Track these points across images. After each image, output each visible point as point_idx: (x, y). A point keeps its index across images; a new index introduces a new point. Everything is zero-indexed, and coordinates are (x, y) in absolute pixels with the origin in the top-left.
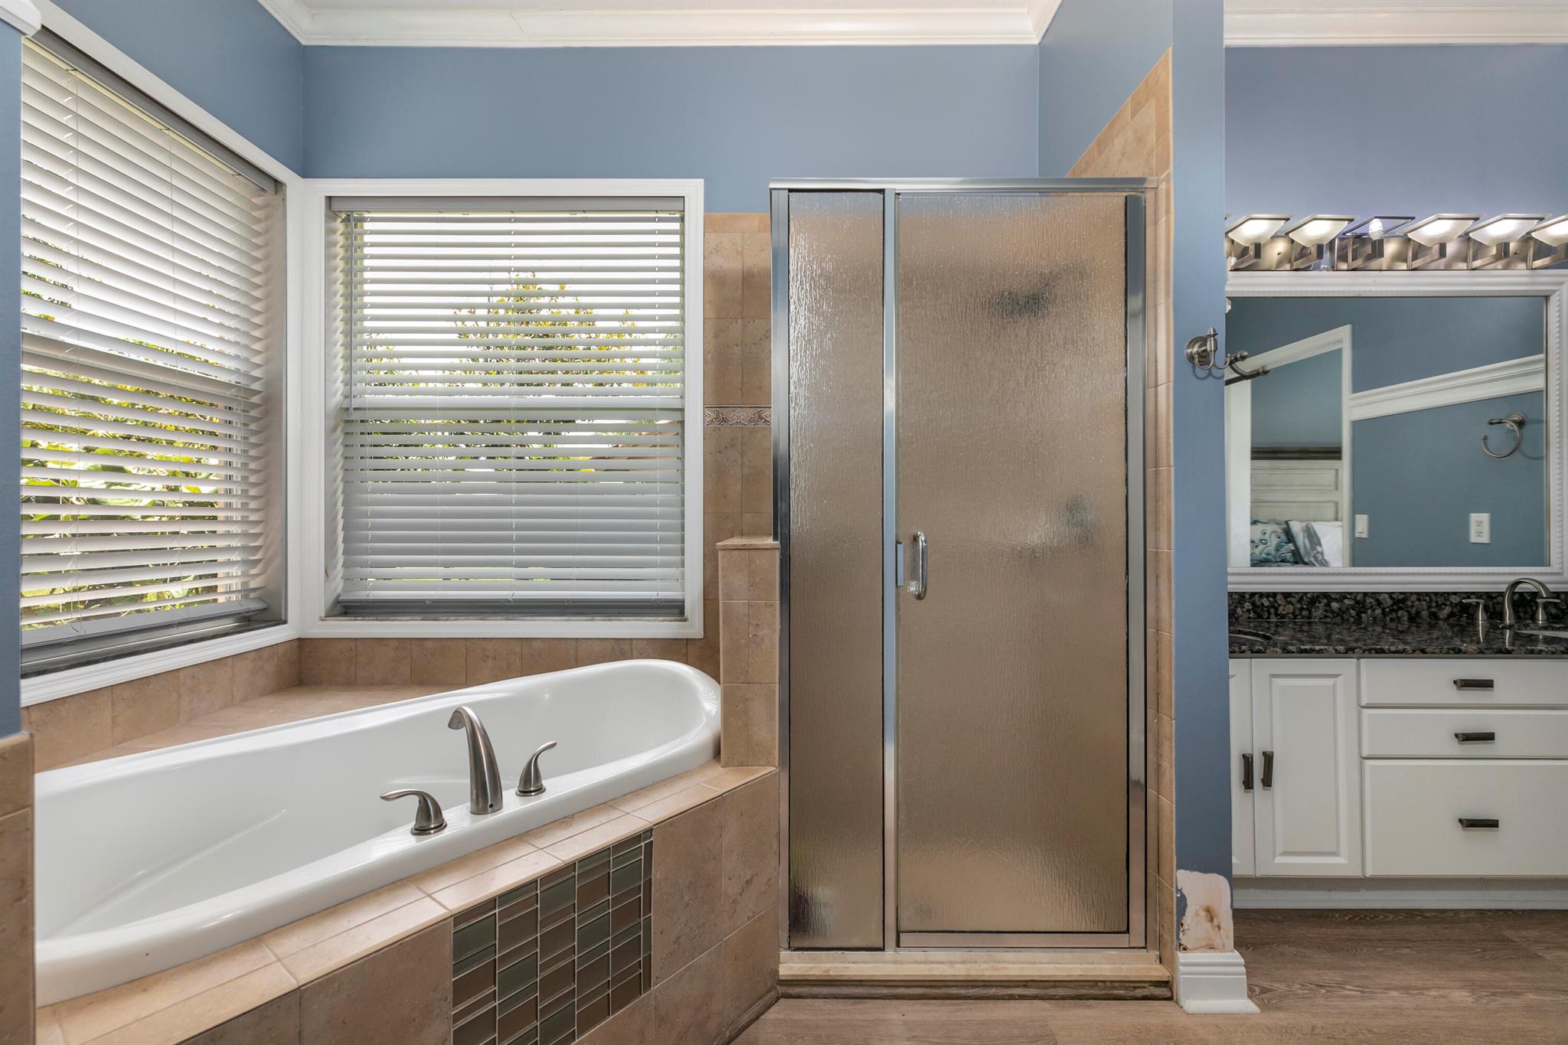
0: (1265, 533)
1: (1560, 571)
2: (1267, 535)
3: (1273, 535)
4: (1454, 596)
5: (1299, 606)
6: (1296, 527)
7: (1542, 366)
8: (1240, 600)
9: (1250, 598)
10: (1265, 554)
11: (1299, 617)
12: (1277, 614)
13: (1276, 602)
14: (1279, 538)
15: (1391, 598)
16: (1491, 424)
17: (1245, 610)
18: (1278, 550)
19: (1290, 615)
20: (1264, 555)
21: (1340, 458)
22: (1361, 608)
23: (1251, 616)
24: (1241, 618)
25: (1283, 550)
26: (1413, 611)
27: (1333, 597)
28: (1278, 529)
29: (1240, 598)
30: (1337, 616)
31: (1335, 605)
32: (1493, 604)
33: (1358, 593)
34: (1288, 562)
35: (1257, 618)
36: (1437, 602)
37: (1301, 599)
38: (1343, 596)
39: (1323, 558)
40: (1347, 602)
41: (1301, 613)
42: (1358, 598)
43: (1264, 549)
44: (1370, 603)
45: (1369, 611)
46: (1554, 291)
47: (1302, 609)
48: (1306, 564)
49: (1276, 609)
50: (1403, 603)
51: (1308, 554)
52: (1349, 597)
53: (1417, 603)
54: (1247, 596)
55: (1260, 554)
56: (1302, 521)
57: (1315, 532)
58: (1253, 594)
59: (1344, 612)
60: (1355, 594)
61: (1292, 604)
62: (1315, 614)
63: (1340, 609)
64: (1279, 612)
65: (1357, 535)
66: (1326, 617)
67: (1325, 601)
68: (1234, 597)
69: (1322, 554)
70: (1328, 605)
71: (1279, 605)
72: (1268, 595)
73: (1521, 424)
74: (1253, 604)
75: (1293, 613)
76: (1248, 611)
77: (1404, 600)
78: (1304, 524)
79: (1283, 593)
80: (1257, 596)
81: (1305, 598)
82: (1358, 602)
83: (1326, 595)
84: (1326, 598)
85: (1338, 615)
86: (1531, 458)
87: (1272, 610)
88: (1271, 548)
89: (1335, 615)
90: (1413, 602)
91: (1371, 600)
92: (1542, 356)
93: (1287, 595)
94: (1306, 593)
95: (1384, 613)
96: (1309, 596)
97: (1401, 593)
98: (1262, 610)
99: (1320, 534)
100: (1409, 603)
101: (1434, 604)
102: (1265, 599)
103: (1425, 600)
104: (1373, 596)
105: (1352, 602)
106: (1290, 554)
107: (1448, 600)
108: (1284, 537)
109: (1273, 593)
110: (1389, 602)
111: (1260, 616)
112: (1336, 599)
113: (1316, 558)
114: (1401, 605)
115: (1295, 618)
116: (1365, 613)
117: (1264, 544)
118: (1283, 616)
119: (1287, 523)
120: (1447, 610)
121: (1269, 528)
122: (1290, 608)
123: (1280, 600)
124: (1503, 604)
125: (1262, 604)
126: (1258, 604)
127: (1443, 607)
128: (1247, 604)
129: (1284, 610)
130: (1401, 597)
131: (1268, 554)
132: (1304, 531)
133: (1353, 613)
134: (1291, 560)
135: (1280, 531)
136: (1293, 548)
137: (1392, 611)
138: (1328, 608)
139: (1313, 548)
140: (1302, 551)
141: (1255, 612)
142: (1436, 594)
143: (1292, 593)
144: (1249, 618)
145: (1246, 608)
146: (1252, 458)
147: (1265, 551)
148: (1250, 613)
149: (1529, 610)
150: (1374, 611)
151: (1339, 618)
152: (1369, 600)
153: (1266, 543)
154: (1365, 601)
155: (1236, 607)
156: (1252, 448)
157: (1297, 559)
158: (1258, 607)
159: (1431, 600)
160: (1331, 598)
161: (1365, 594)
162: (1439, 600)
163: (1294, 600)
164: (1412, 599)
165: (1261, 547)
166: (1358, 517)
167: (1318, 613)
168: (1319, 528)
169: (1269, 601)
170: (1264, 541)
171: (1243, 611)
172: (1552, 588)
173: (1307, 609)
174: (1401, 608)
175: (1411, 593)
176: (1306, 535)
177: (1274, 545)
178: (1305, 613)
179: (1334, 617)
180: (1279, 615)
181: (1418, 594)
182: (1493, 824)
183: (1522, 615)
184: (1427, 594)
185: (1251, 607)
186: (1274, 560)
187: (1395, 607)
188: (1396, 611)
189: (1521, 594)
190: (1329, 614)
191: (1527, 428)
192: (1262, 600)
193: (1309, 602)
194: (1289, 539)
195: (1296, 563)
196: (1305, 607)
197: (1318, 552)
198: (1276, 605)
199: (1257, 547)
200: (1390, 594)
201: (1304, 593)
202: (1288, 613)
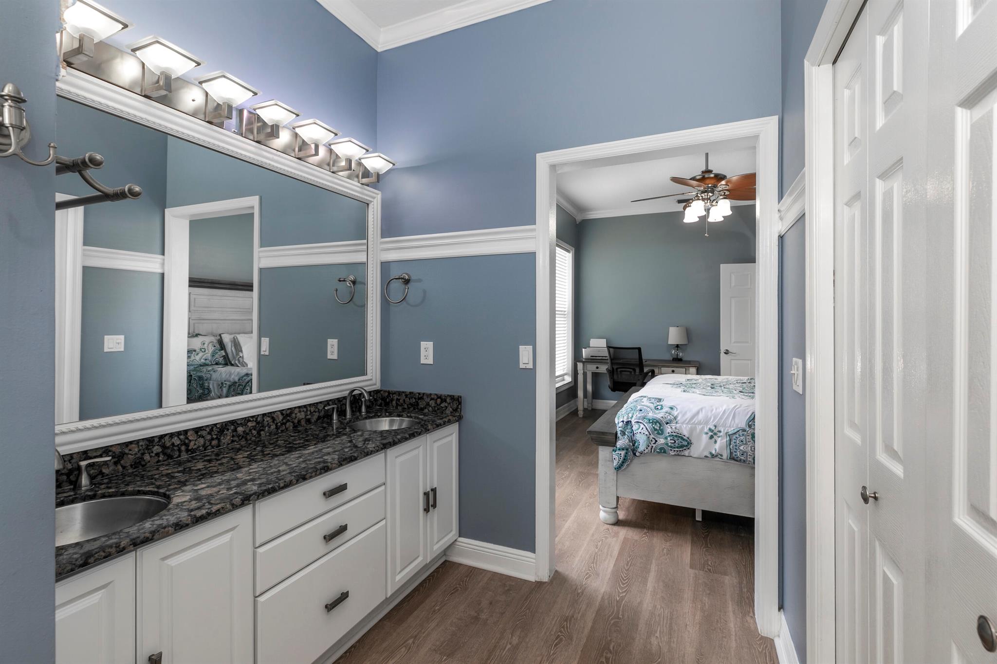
0: (204, 344)
1: (371, 378)
2: (206, 345)
3: (211, 345)
4: (320, 404)
5: (209, 437)
6: (227, 339)
7: (366, 247)
8: (148, 446)
9: (159, 441)
10: (204, 359)
11: (209, 447)
12: (187, 450)
13: (188, 439)
14: (215, 346)
15: (282, 414)
16: (340, 281)
17: (153, 455)
18: (213, 356)
19: (201, 448)
20: (203, 361)
21: (252, 290)
22: (261, 427)
23: (160, 459)
24: (148, 465)
25: (217, 356)
26: (296, 421)
27: (239, 422)
28: (214, 339)
29: (147, 443)
30: (241, 439)
31: (240, 429)
32: (341, 406)
33: (258, 415)
34: (220, 364)
35: (168, 459)
36: (310, 411)
37: (212, 430)
38: (247, 420)
39: (243, 361)
40: (250, 424)
41: (210, 444)
42: (259, 419)
43: (203, 356)
44: (267, 421)
45: (267, 427)
46: (371, 202)
47: (212, 439)
48: (232, 365)
49: (187, 445)
50: (290, 416)
51: (234, 358)
52: (252, 420)
53: (299, 414)
54: (156, 440)
55: (200, 360)
56: (231, 334)
57: (239, 342)
58: (161, 437)
59: (248, 434)
60: (256, 417)
61: (203, 437)
62: (223, 441)
63: (244, 432)
64: (190, 448)
65: (262, 353)
66: (233, 441)
67: (232, 427)
68: (140, 444)
69: (243, 357)
70: (235, 430)
71: (190, 441)
72: (179, 433)
73: (354, 282)
74: (164, 447)
75: (204, 446)
76: (157, 455)
77: (289, 415)
78: (232, 336)
79: (193, 429)
80: (167, 438)
81: (214, 429)
82: (258, 423)
83: (233, 422)
84: (233, 425)
85: (243, 437)
86: (359, 306)
87: (183, 448)
88: (208, 355)
89: (240, 438)
90: (296, 414)
91: (268, 419)
92: (365, 241)
93: (197, 430)
94: (215, 425)
95: (277, 428)
96: (218, 426)
97: (288, 409)
98: (173, 450)
99: (242, 345)
100: (294, 415)
101: (309, 413)
102: (176, 438)
103: (303, 411)
104: (270, 415)
105: (254, 424)
106: (222, 358)
107: (317, 408)
108: (218, 346)
109: (184, 431)
110: (281, 417)
111: (170, 457)
112: (241, 424)
113: (239, 361)
114: (288, 418)
115: (205, 450)
116: (263, 430)
117: (203, 352)
118: (193, 451)
119: (220, 335)
120: (316, 415)
121: (207, 340)
122: (201, 441)
123: (191, 436)
124: (345, 405)
125: (173, 444)
126: (168, 444)
127: (314, 413)
128: (156, 447)
129: (195, 444)
130: (288, 412)
131: (206, 360)
132: (232, 341)
133: (254, 432)
134: (223, 362)
135: (215, 341)
136: (224, 354)
137: (282, 424)
138: (234, 433)
139: (237, 354)
140: (230, 356)
141: (164, 454)
142: (310, 405)
143: (203, 427)
144: (158, 461)
145: (155, 452)
146: (190, 286)
147: (204, 357)
148: (159, 457)
149: (357, 405)
150: (270, 427)
151: (244, 439)
152: (267, 419)
153: (205, 351)
154: (264, 420)
155: (143, 454)
156: (189, 278)
157: (227, 362)
158: (168, 448)
159: (307, 410)
160: (238, 424)
161: (264, 415)
162: (312, 409)
163: (204, 433)
164: (295, 412)
165: (201, 354)
166: (263, 339)
167: (226, 439)
168: (241, 338)
169: (180, 439)
170: (203, 350)
171: (151, 457)
172: (368, 389)
173: (217, 438)
174: (288, 421)
175: (295, 408)
176: (233, 344)
177: (210, 352)
178: (214, 443)
179: (240, 440)
180: (190, 450)
181: (299, 407)
182: (344, 596)
183: (354, 409)
184: (305, 406)
185: (161, 450)
186: (210, 363)
187: (284, 421)
188: (285, 424)
189: (354, 395)
190: (236, 439)
191: (357, 286)
192: (173, 440)
193: (218, 432)
194: (221, 347)
195: (226, 364)
196: (215, 437)
197: (240, 357)
198: (187, 441)
199: (197, 354)
200: (281, 411)
201: (214, 424)
202: (199, 447)
